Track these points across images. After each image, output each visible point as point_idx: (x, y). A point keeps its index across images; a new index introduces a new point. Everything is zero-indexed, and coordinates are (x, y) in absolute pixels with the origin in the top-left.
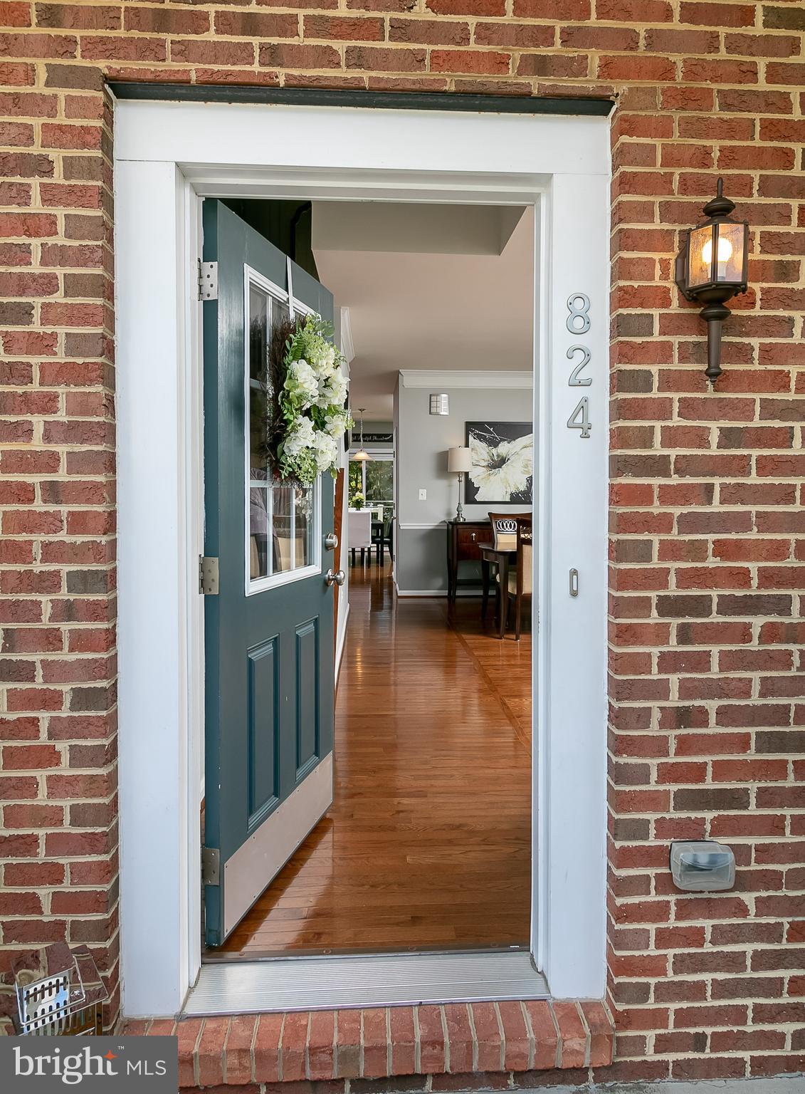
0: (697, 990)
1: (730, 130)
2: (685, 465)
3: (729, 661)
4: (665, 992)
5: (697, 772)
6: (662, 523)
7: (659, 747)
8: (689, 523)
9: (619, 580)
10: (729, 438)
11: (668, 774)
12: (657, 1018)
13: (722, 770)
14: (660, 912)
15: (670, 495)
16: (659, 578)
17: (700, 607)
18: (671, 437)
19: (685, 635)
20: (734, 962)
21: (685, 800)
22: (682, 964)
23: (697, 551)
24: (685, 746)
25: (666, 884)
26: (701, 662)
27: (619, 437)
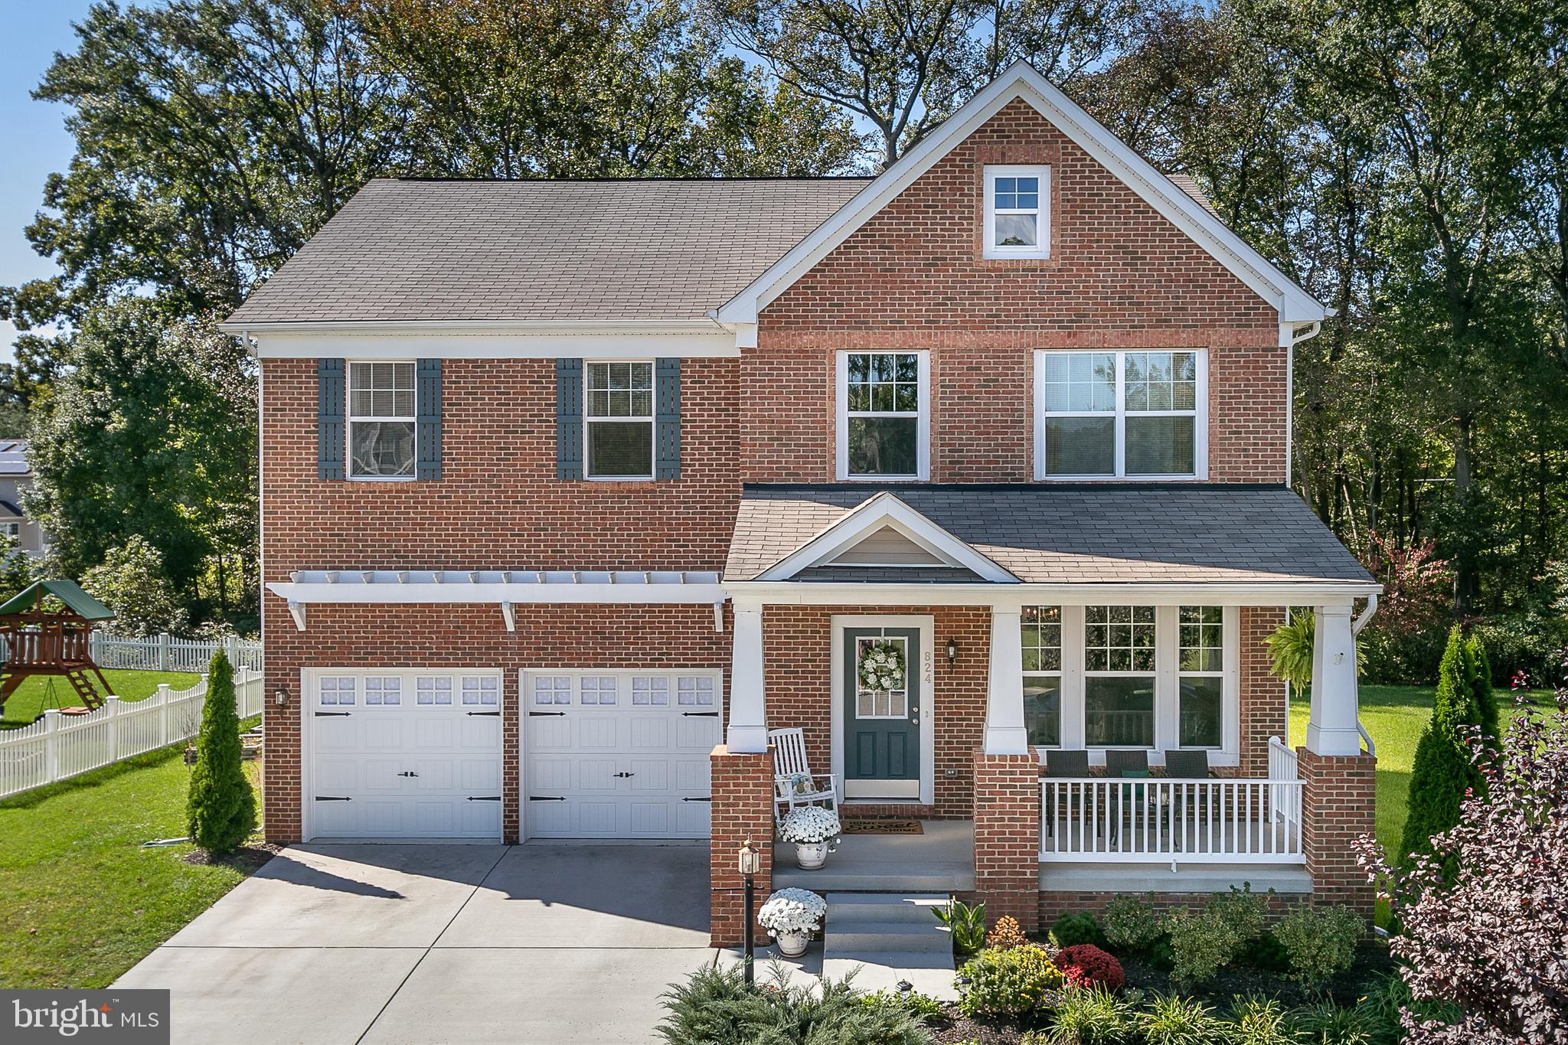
0: (952, 801)
1: (957, 621)
2: (948, 690)
3: (958, 731)
4: (945, 801)
5: (952, 754)
6: (944, 702)
7: (944, 749)
8: (949, 702)
9: (936, 714)
10: (957, 684)
11: (945, 755)
12: (944, 806)
13: (957, 754)
14: (944, 783)
15: (945, 696)
16: (943, 714)
17: (952, 720)
18: (945, 684)
19: (949, 725)
20: (960, 795)
21: (949, 760)
22: (949, 795)
23: (951, 708)
24: (949, 749)
25: (945, 778)
26: (953, 731)
27: (936, 684)
